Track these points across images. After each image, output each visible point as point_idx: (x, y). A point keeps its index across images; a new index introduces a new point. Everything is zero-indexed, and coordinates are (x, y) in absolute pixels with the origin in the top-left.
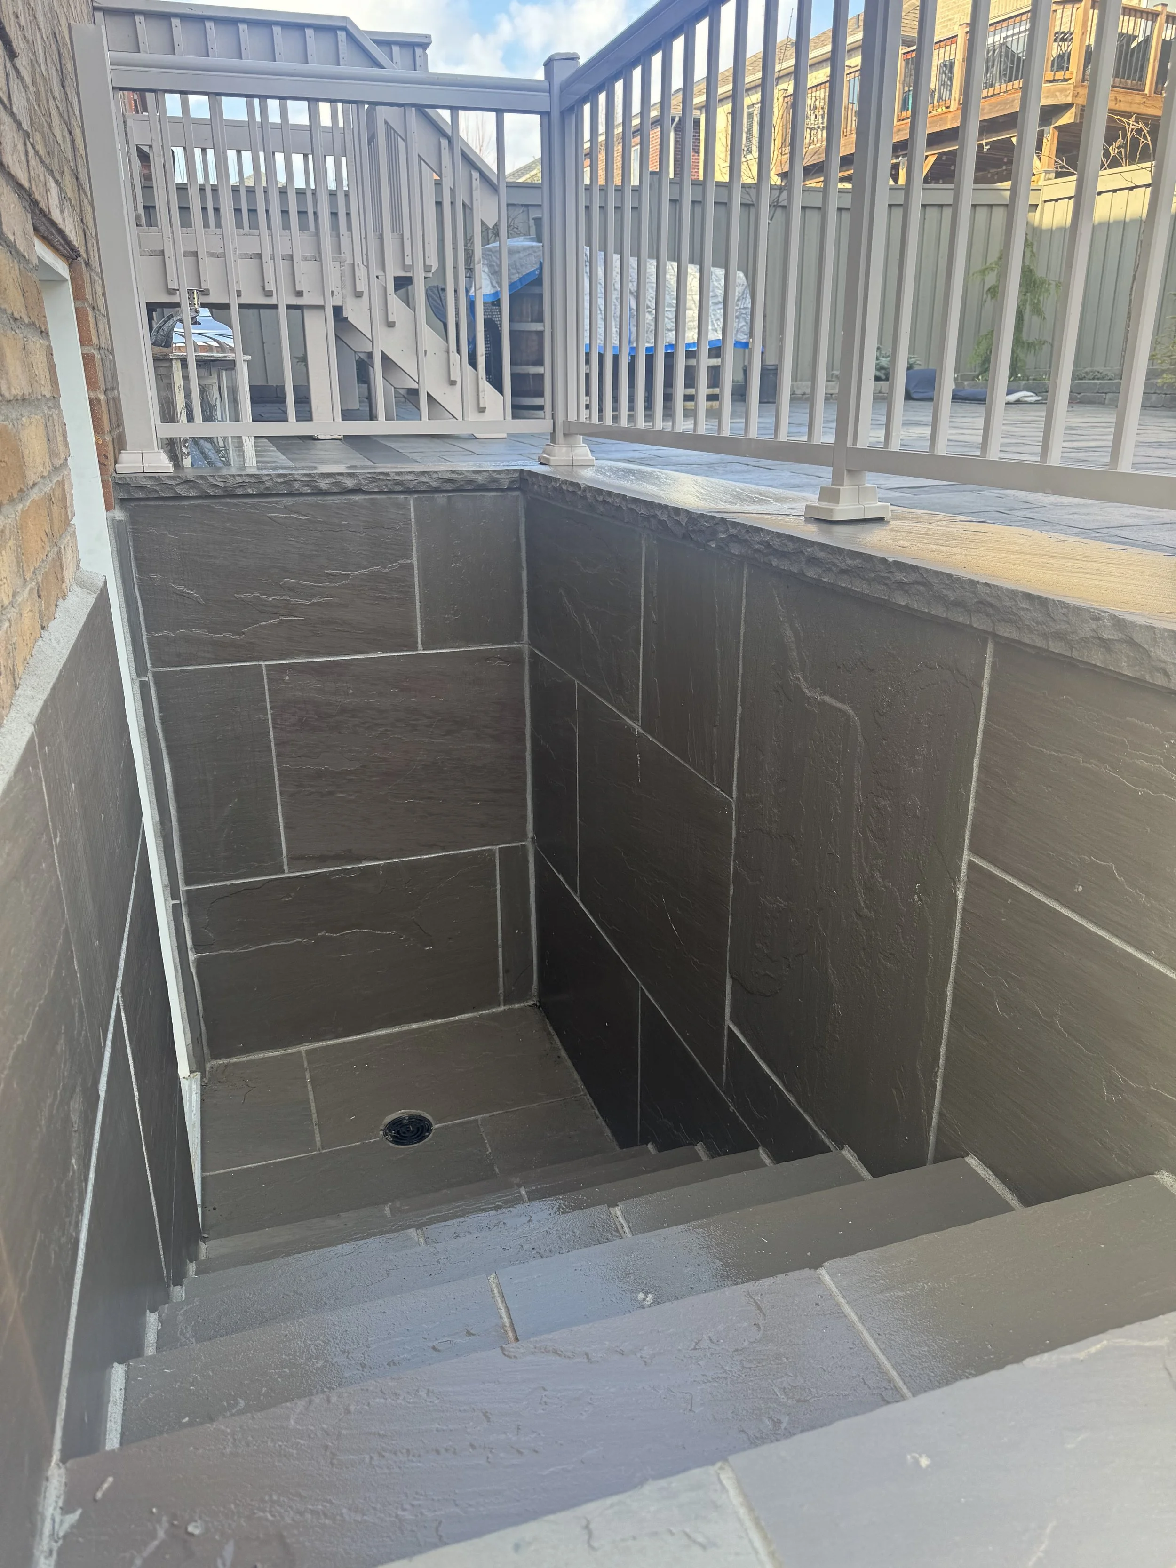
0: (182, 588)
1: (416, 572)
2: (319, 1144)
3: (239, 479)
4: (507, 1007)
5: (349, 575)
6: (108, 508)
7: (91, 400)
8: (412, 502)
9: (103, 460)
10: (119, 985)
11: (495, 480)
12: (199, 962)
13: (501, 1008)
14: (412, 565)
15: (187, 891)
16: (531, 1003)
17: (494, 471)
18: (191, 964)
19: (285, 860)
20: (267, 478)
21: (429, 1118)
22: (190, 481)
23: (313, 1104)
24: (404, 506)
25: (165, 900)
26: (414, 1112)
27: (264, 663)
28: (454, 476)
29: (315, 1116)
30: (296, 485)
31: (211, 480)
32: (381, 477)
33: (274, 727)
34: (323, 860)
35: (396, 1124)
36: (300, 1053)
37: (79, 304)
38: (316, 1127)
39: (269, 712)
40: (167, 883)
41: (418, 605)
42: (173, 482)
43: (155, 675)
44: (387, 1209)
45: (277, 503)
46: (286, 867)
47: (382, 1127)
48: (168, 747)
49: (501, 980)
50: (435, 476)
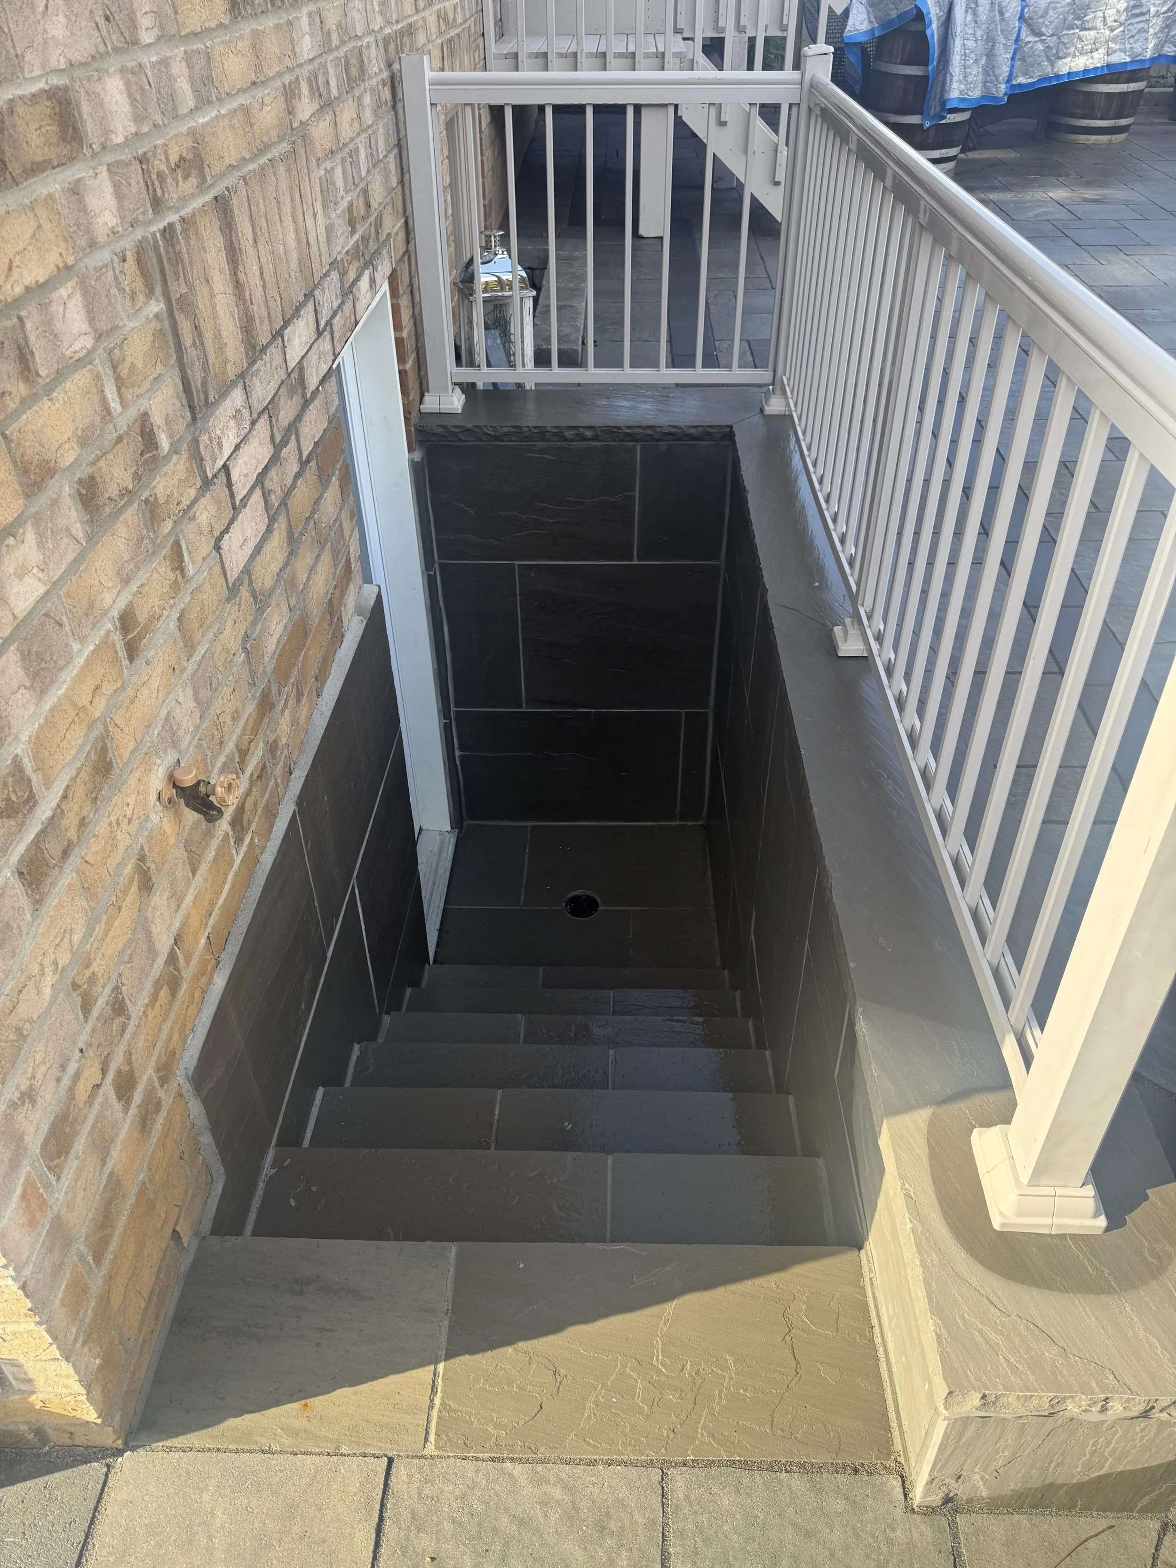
0: (462, 505)
1: (637, 502)
2: (522, 902)
3: (505, 430)
4: (681, 823)
5: (583, 502)
6: (410, 450)
7: (400, 371)
8: (639, 448)
9: (408, 415)
10: (355, 875)
11: (710, 434)
12: (462, 758)
13: (677, 823)
14: (634, 497)
15: (457, 711)
16: (700, 823)
17: (709, 426)
18: (457, 759)
19: (524, 700)
20: (526, 429)
21: (599, 901)
22: (470, 430)
23: (526, 871)
24: (632, 451)
25: (439, 719)
26: (589, 893)
27: (517, 563)
28: (674, 430)
29: (525, 880)
30: (548, 435)
31: (485, 429)
32: (614, 430)
33: (521, 609)
34: (551, 703)
35: (575, 900)
36: (526, 827)
37: (394, 301)
38: (523, 889)
39: (518, 598)
40: (441, 708)
41: (636, 527)
42: (457, 430)
43: (440, 564)
44: (541, 970)
45: (534, 446)
46: (524, 705)
47: (566, 900)
48: (448, 615)
49: (678, 804)
50: (658, 430)
